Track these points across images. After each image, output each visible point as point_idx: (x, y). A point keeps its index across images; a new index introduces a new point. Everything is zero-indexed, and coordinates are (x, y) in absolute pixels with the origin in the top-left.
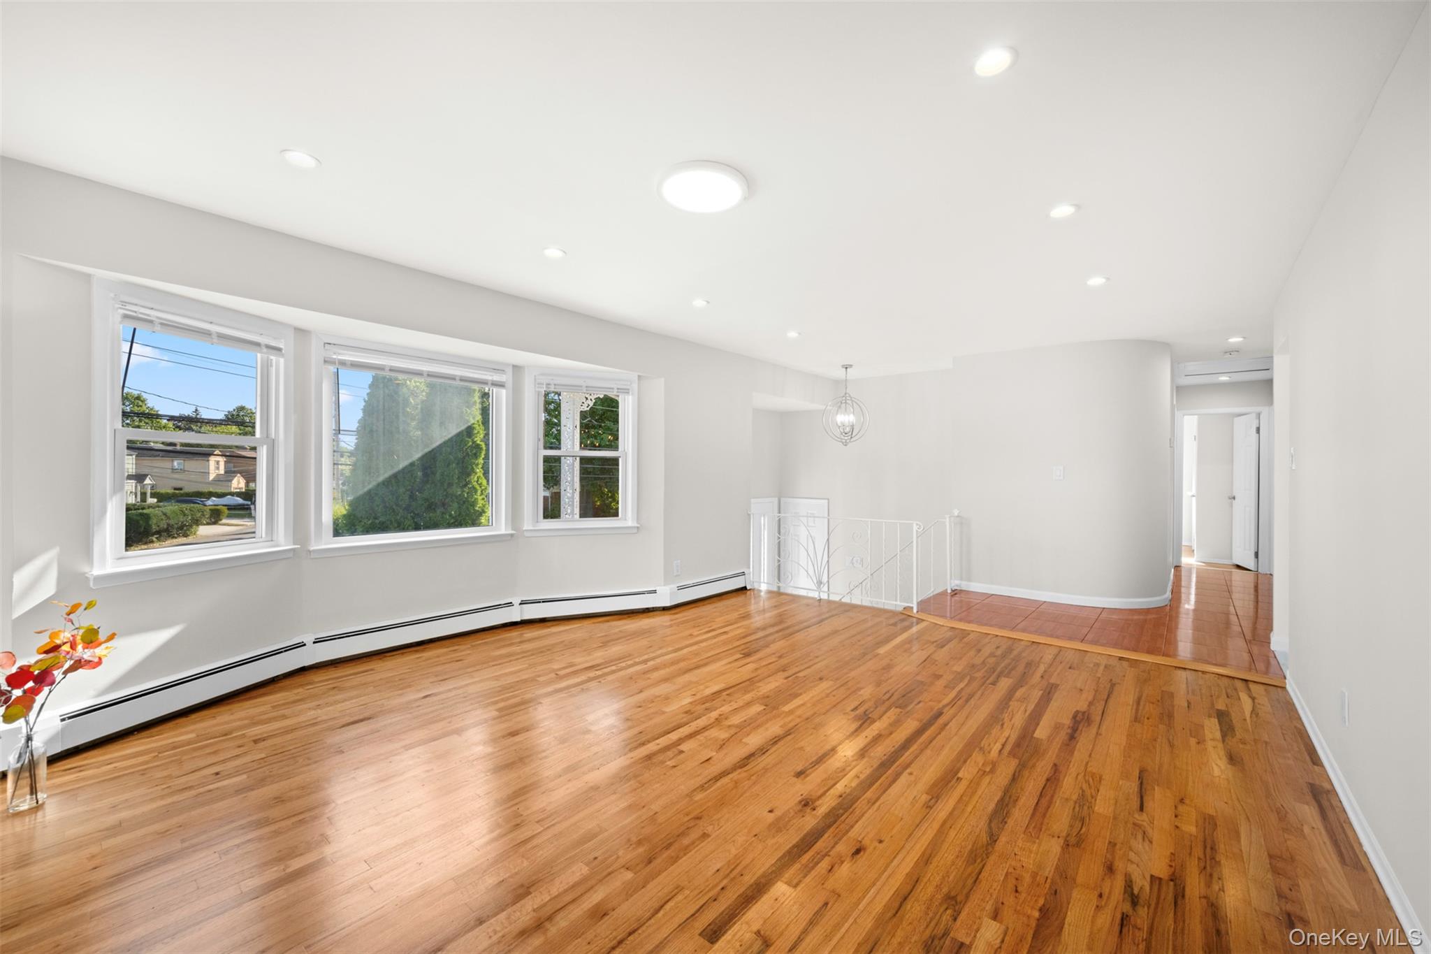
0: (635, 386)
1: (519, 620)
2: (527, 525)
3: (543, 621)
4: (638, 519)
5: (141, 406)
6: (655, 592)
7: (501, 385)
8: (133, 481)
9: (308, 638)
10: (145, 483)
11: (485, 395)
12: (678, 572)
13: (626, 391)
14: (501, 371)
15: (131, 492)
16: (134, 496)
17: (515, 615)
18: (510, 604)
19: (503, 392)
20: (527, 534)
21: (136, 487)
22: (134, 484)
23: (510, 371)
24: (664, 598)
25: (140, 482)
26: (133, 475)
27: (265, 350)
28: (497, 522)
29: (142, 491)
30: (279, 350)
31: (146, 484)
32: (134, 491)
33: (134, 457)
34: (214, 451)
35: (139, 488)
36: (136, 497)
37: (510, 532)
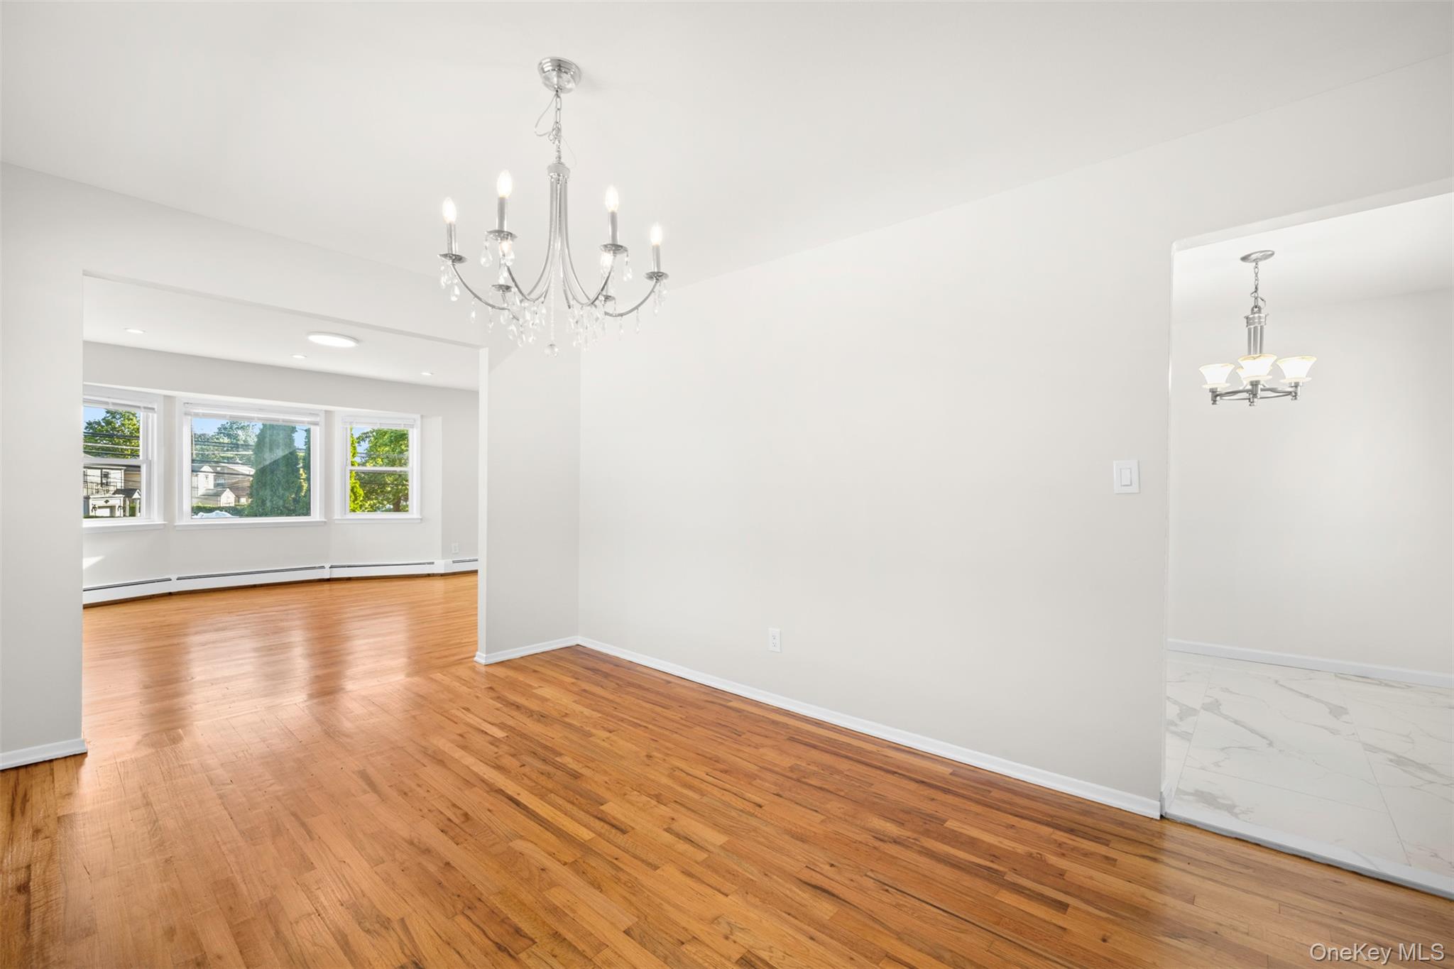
0: (419, 423)
1: (328, 577)
2: (337, 515)
3: (349, 579)
4: (421, 514)
5: (132, 419)
6: (433, 563)
7: (316, 424)
8: (121, 495)
9: (174, 577)
10: (134, 497)
11: (308, 431)
12: (455, 550)
13: (412, 426)
14: (317, 415)
15: (119, 507)
16: (122, 511)
17: (326, 574)
18: (323, 567)
19: (318, 428)
20: (336, 522)
21: (125, 501)
22: (122, 499)
23: (323, 415)
24: (439, 568)
25: (128, 497)
26: (121, 490)
27: (143, 410)
28: (316, 514)
29: (131, 505)
30: (153, 409)
31: (135, 499)
32: (122, 505)
33: (123, 471)
34: (201, 467)
35: (128, 503)
36: (124, 511)
37: (324, 520)
